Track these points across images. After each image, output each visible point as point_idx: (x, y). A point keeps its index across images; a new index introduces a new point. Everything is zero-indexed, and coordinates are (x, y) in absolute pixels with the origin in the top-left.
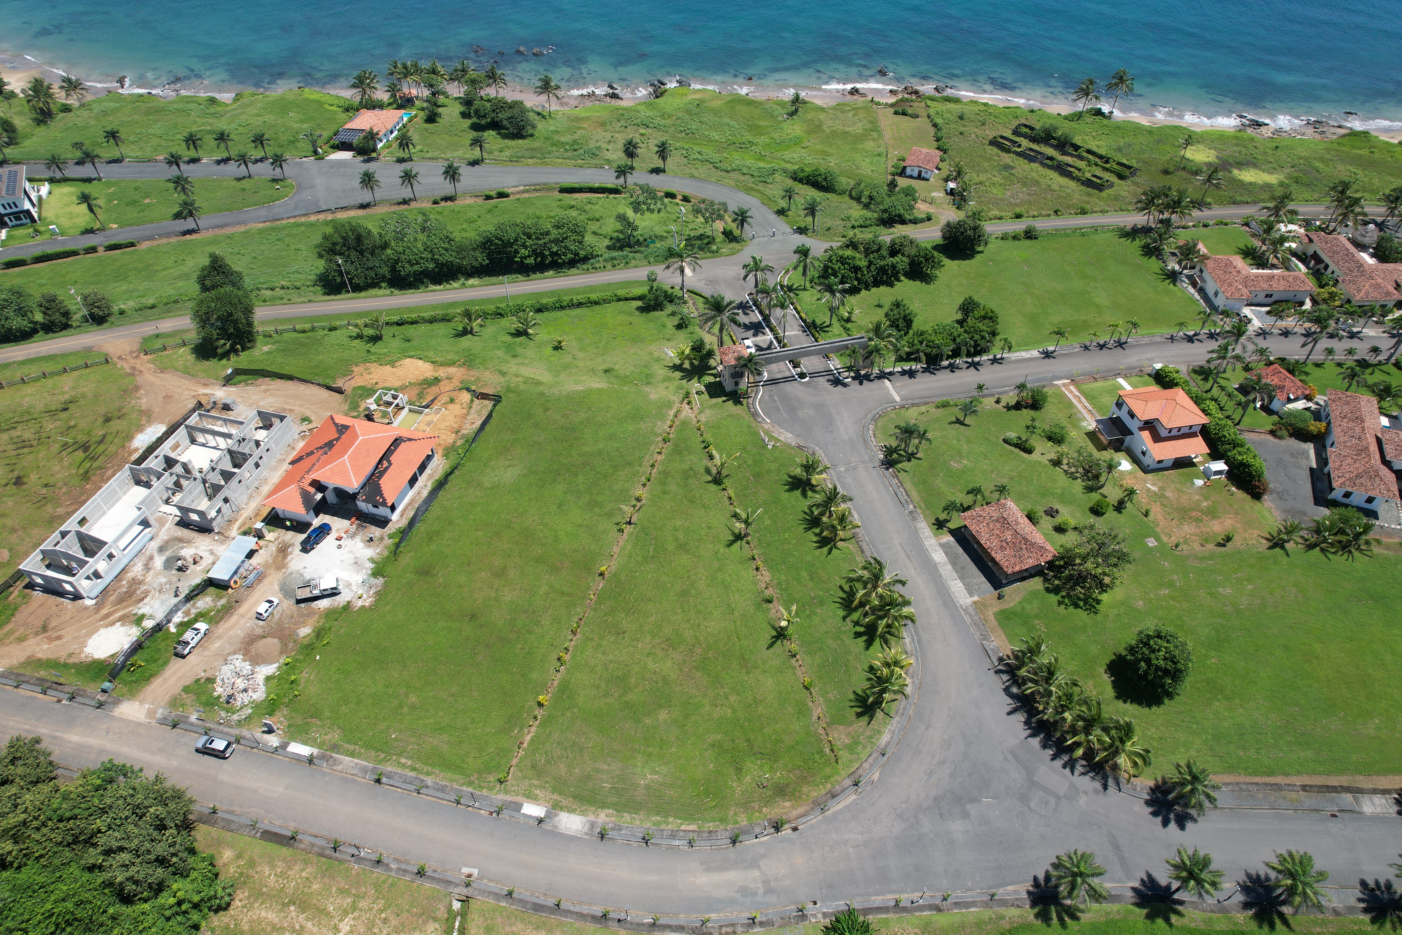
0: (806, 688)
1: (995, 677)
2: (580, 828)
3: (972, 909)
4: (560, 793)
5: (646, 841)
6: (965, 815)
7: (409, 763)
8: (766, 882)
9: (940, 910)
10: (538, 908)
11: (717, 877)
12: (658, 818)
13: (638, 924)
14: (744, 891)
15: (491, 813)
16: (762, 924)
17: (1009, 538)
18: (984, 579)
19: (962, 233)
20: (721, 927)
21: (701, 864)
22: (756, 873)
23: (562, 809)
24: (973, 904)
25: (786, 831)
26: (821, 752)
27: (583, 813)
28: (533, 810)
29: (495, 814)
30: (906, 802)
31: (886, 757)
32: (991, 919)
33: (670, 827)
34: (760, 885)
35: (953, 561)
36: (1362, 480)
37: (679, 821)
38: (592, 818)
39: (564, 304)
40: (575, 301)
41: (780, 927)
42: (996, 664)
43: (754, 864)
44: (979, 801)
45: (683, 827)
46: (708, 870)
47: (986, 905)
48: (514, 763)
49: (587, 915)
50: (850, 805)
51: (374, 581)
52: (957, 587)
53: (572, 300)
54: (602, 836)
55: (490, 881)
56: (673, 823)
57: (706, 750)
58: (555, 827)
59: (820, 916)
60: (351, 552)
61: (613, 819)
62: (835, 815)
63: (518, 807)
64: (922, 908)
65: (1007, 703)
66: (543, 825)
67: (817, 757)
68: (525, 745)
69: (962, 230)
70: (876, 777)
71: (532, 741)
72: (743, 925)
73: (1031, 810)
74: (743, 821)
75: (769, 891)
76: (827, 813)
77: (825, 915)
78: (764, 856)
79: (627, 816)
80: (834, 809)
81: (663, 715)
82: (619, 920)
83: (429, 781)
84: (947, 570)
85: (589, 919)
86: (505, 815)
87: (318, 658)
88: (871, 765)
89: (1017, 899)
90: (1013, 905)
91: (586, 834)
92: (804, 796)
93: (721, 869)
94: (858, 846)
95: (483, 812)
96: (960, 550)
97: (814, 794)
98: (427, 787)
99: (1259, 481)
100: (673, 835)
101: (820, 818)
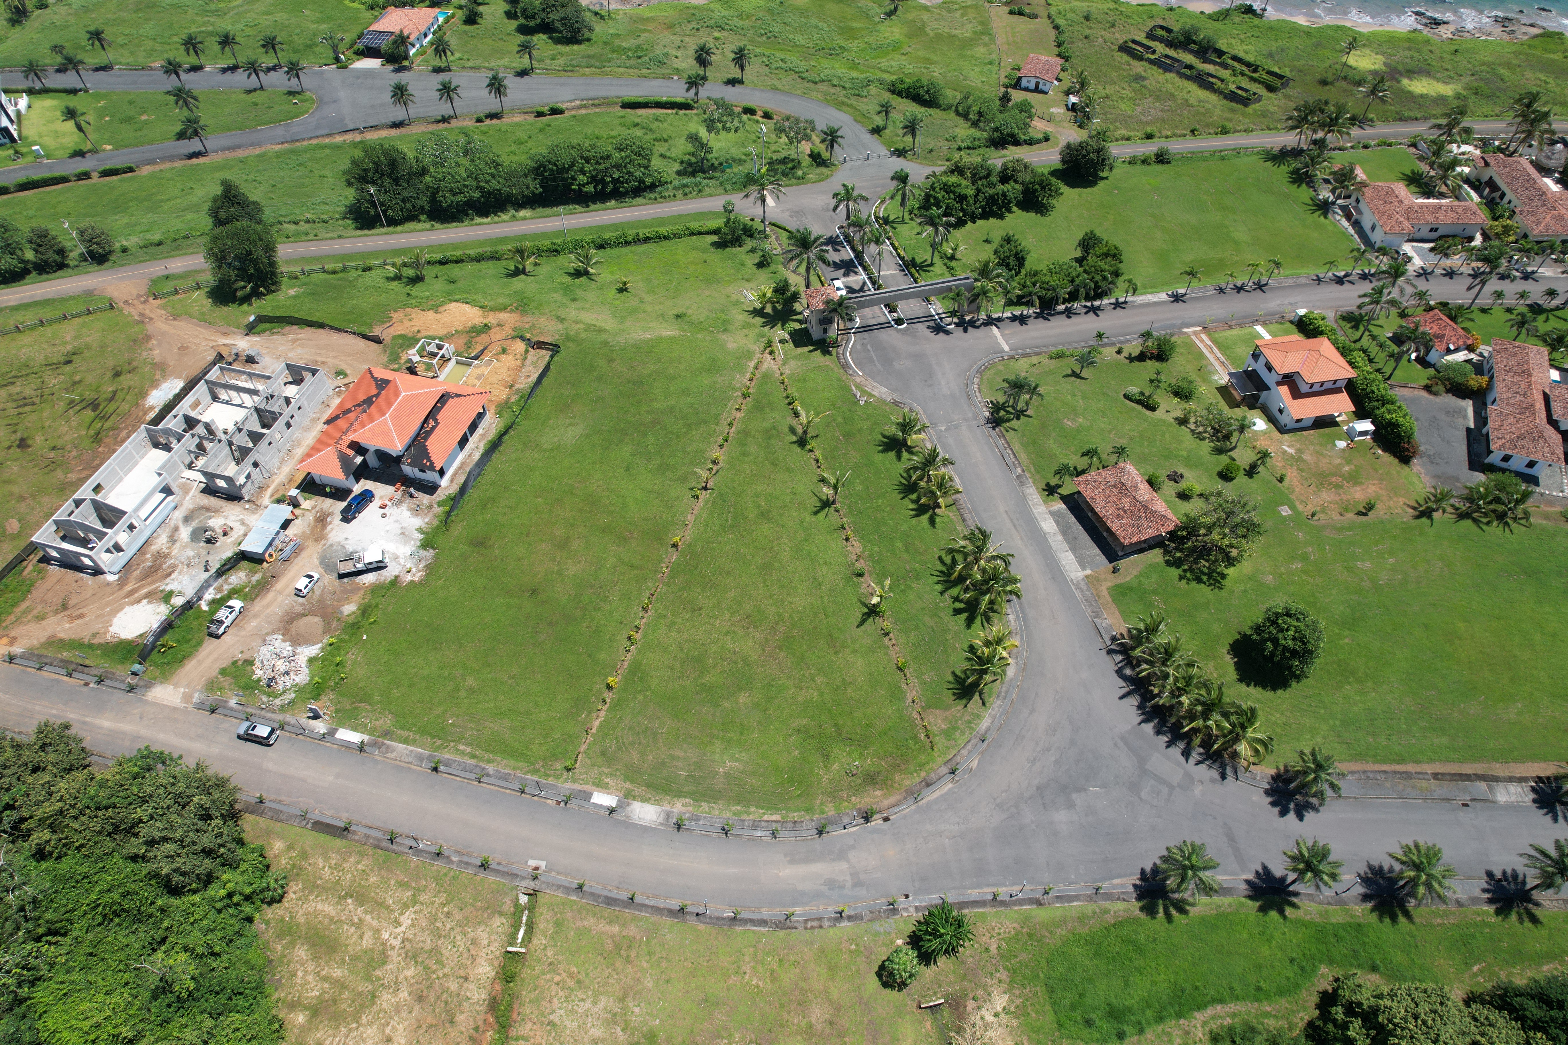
0: (900, 669)
1: (1107, 658)
2: (654, 818)
3: (1075, 903)
4: (633, 782)
5: (726, 831)
6: (1071, 805)
7: (469, 750)
8: (854, 875)
9: (1041, 904)
10: (610, 901)
11: (802, 870)
12: (739, 808)
13: (718, 918)
14: (831, 884)
15: (559, 803)
16: (850, 918)
17: (1127, 505)
18: (1098, 551)
19: (1084, 156)
20: (806, 921)
21: (785, 856)
22: (844, 866)
23: (634, 798)
24: (1076, 898)
25: (877, 822)
26: (915, 738)
27: (657, 802)
28: (603, 799)
29: (562, 804)
30: (1006, 791)
31: (986, 743)
32: (1094, 913)
33: (751, 817)
34: (848, 878)
35: (1065, 531)
36: (1524, 442)
37: (761, 811)
38: (667, 808)
39: (630, 238)
40: (641, 236)
41: (869, 921)
42: (1109, 643)
43: (841, 855)
44: (1085, 790)
45: (766, 818)
46: (792, 862)
47: (1090, 899)
48: (582, 750)
49: (663, 909)
50: (946, 794)
51: (424, 553)
52: (1068, 559)
53: (638, 234)
54: (679, 826)
55: (559, 873)
56: (755, 813)
57: (790, 736)
58: (628, 817)
59: (912, 910)
60: (397, 521)
61: (691, 809)
62: (929, 805)
63: (588, 796)
64: (1021, 902)
65: (1119, 686)
66: (615, 815)
67: (911, 743)
68: (594, 731)
69: (1084, 152)
70: (975, 764)
71: (601, 726)
72: (829, 919)
73: (1141, 799)
74: (830, 810)
75: (858, 884)
76: (920, 803)
77: (917, 909)
78: (853, 847)
79: (705, 806)
80: (929, 798)
81: (743, 698)
82: (697, 914)
83: (491, 769)
84: (1057, 541)
85: (666, 913)
86: (574, 804)
87: (365, 637)
88: (970, 752)
89: (1123, 893)
90: (1118, 899)
91: (662, 824)
92: (896, 785)
93: (806, 861)
94: (954, 837)
95: (549, 801)
96: (1072, 519)
97: (908, 783)
98: (488, 775)
99: (1409, 442)
100: (755, 826)
101: (913, 807)
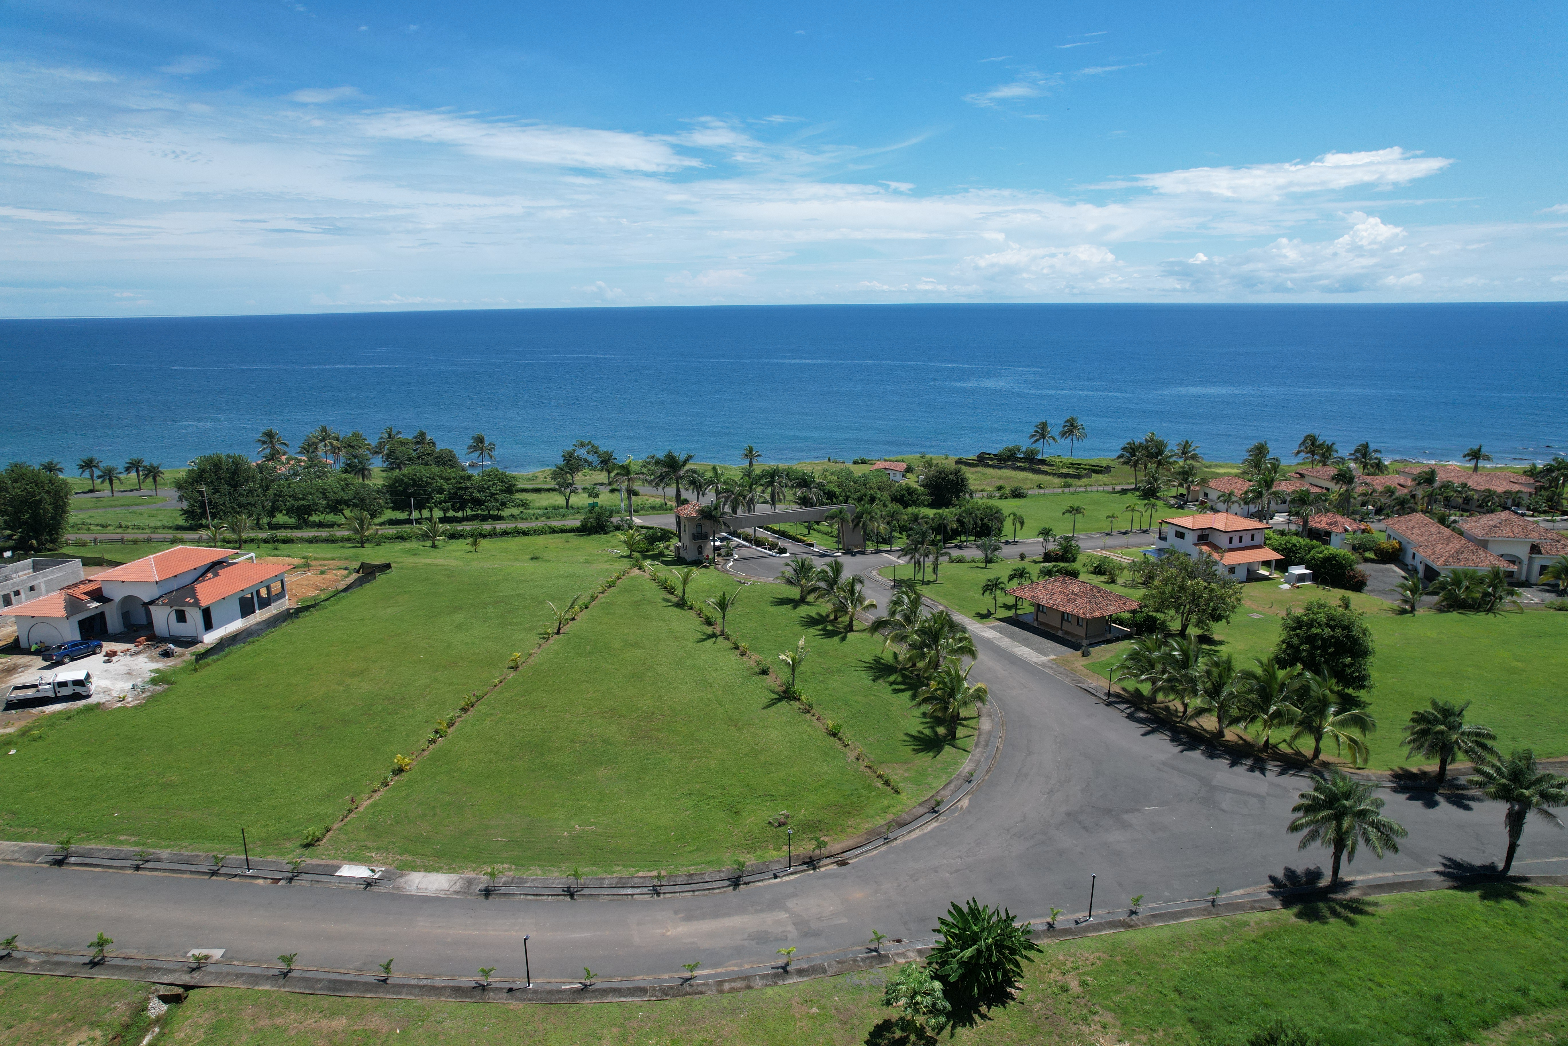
0: (834, 735)
2: (446, 886)
4: (414, 853)
5: (570, 893)
6: (1125, 826)
7: (134, 839)
8: (801, 924)
11: (707, 925)
12: (594, 868)
13: (550, 992)
15: (277, 881)
16: (800, 972)
18: (1054, 644)
20: (721, 983)
21: (676, 913)
22: (783, 915)
23: (414, 868)
24: (1186, 913)
25: (828, 868)
27: (451, 870)
28: (358, 872)
29: (283, 882)
30: (1022, 821)
31: (973, 784)
33: (615, 875)
34: (790, 928)
37: (632, 868)
38: (472, 875)
41: (836, 974)
42: (1104, 698)
43: (775, 904)
44: (1138, 810)
45: (641, 874)
46: (689, 918)
47: (1207, 913)
48: (334, 827)
49: (444, 988)
50: (930, 832)
51: (150, 688)
52: (1024, 652)
54: (487, 893)
55: (245, 961)
56: (619, 872)
58: (397, 888)
60: (125, 665)
61: (511, 873)
62: (906, 846)
63: (330, 871)
64: (1095, 928)
65: (1135, 730)
66: (375, 889)
67: (863, 792)
68: (361, 809)
70: (965, 803)
71: (374, 805)
73: (1224, 811)
74: (750, 860)
75: (808, 933)
76: (895, 843)
79: (536, 869)
80: (906, 838)
82: (510, 990)
83: (164, 854)
86: (303, 882)
87: (13, 752)
88: (953, 792)
92: (850, 829)
93: (716, 914)
95: (261, 881)
96: (1016, 629)
99: (1352, 570)
100: (622, 884)
101: (883, 849)
